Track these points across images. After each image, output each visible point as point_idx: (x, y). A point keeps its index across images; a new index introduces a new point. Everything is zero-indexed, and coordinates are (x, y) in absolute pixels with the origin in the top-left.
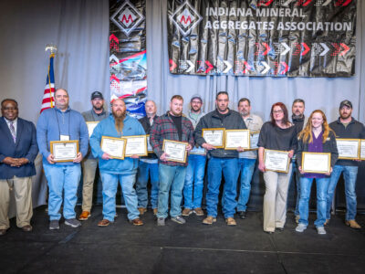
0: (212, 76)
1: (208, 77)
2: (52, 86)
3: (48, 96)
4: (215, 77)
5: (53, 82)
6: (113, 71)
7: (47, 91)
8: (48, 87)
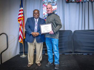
0: (82, 2)
1: (81, 3)
2: (22, 8)
3: (20, 12)
4: (83, 3)
5: (22, 7)
6: (44, 3)
7: (20, 11)
8: (20, 9)
